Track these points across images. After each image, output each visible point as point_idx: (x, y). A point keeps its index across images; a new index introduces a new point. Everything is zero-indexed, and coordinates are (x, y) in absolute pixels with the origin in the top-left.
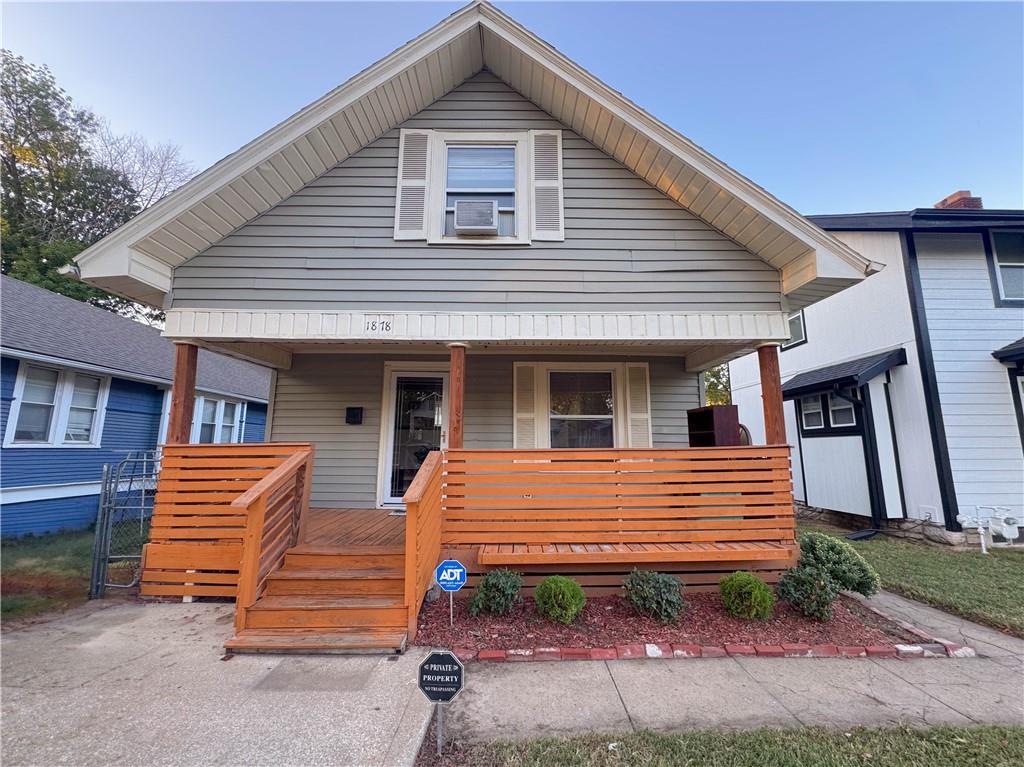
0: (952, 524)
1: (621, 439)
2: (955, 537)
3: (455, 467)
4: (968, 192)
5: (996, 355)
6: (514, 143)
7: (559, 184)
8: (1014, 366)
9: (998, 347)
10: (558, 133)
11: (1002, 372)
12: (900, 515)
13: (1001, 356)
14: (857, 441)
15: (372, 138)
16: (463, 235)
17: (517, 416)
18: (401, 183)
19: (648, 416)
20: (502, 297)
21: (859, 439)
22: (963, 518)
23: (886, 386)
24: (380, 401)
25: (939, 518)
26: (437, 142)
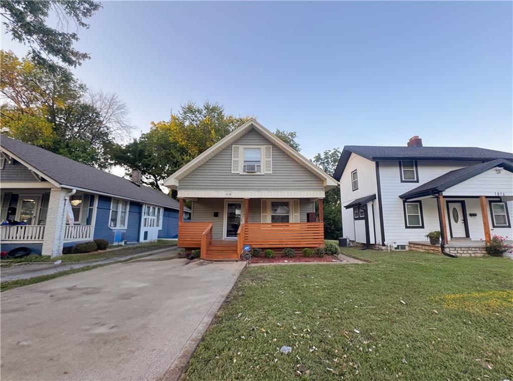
0: (384, 245)
1: (291, 220)
2: (384, 248)
3: (247, 227)
4: (418, 137)
5: (399, 197)
6: (260, 148)
7: (271, 159)
8: (405, 200)
9: (401, 194)
10: (271, 146)
11: (401, 201)
12: (374, 243)
13: (401, 197)
14: (363, 221)
15: (225, 147)
16: (248, 172)
17: (262, 214)
18: (233, 159)
19: (299, 214)
20: (257, 188)
21: (364, 221)
22: (385, 243)
23: (373, 205)
24: (223, 210)
25: (381, 243)
26: (241, 148)
